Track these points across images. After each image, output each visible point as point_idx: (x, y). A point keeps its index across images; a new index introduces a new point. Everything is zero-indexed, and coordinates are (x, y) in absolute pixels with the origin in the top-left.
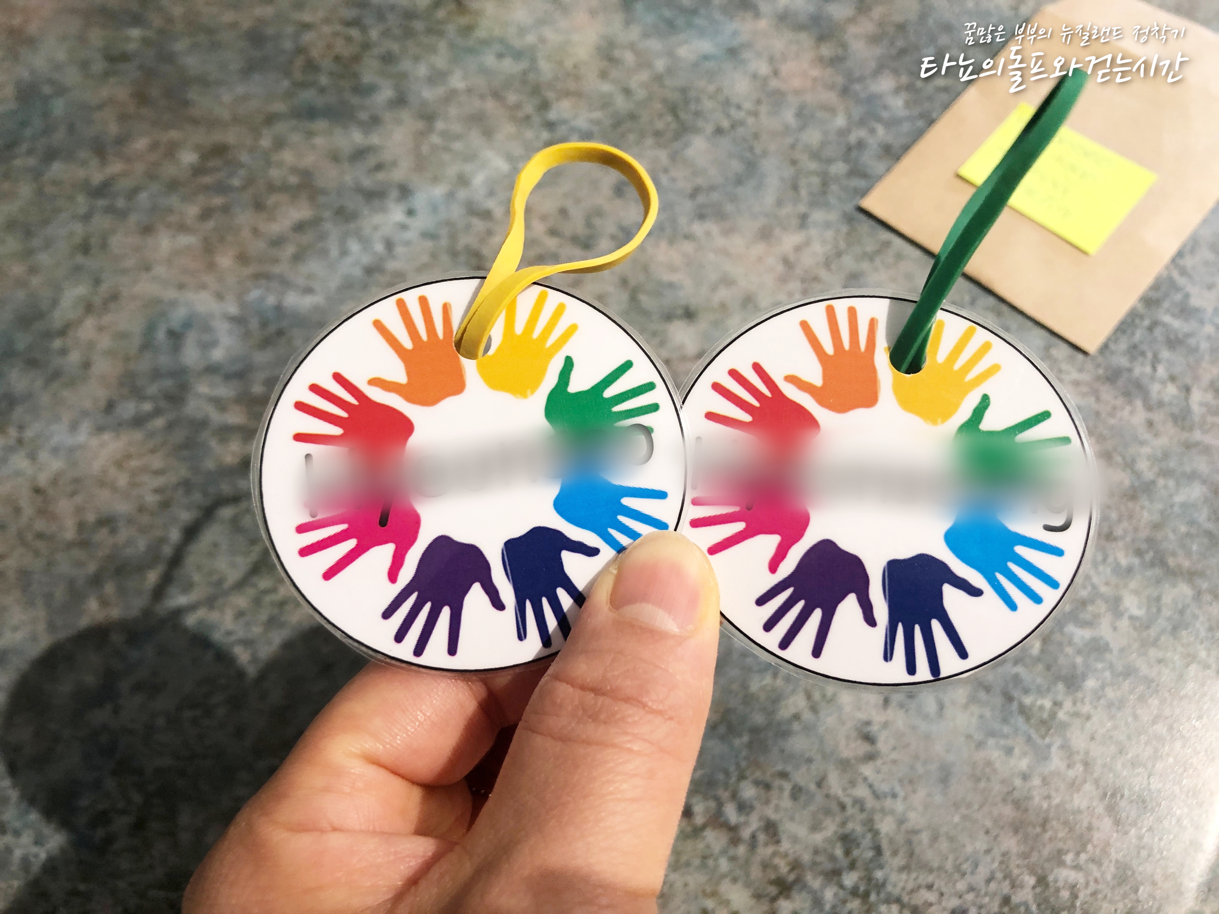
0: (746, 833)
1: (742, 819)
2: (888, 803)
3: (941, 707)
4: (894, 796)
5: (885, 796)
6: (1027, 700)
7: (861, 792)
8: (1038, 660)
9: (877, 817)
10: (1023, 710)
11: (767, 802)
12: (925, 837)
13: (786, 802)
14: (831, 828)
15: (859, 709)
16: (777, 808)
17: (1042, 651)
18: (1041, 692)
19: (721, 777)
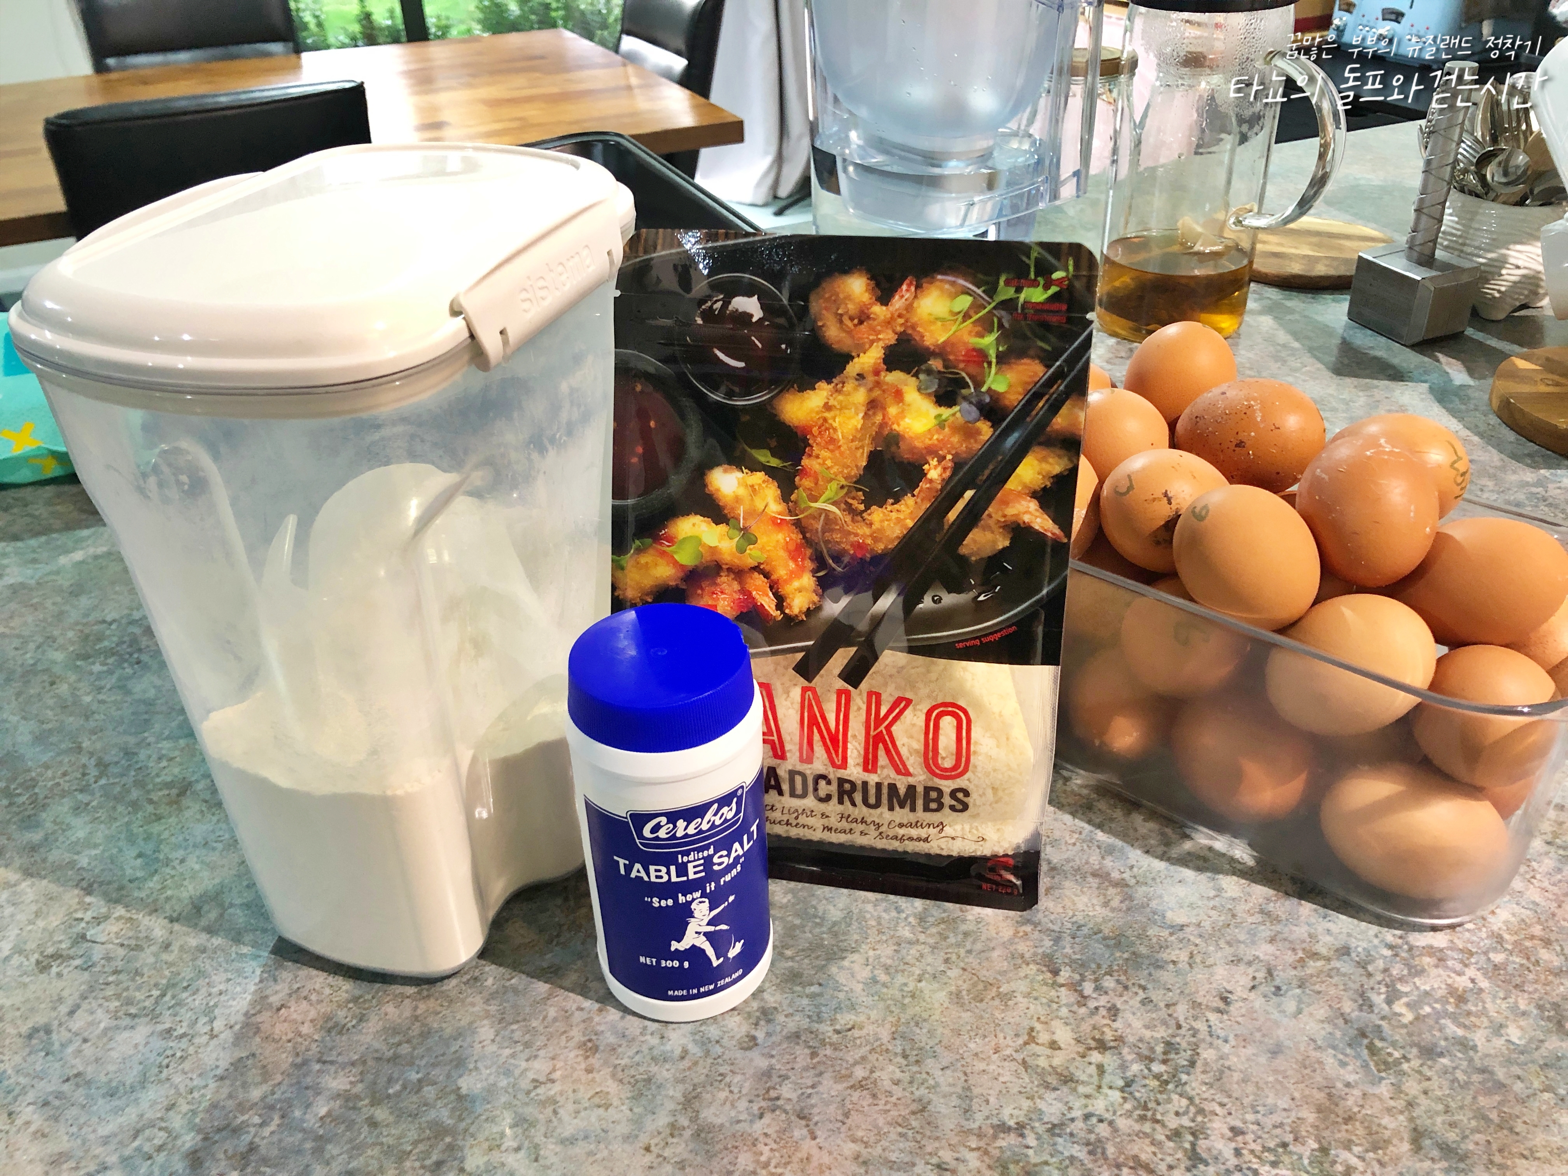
0: (1092, 1004)
1: (1094, 995)
2: (1220, 1042)
3: (1299, 1011)
4: (1226, 1041)
5: (1218, 1037)
6: (1379, 1044)
7: (1200, 1025)
8: (1405, 1026)
9: (1202, 1045)
10: (1372, 1050)
11: (1121, 996)
12: (1236, 1076)
13: (1135, 1002)
14: (1162, 1033)
15: (1229, 982)
16: (1126, 1002)
17: (1411, 1023)
18: (1394, 1044)
19: (1093, 966)
